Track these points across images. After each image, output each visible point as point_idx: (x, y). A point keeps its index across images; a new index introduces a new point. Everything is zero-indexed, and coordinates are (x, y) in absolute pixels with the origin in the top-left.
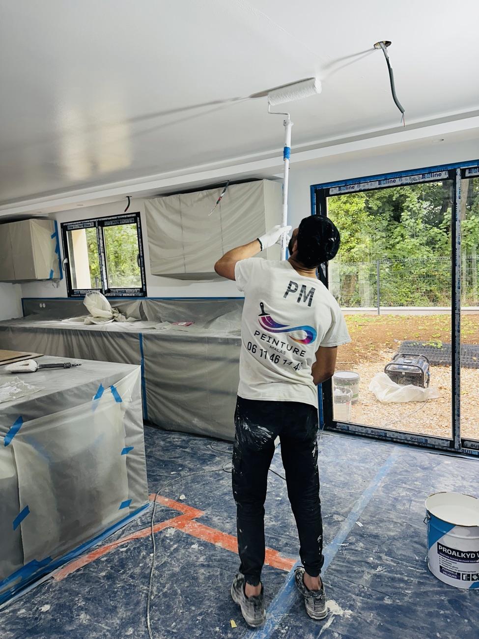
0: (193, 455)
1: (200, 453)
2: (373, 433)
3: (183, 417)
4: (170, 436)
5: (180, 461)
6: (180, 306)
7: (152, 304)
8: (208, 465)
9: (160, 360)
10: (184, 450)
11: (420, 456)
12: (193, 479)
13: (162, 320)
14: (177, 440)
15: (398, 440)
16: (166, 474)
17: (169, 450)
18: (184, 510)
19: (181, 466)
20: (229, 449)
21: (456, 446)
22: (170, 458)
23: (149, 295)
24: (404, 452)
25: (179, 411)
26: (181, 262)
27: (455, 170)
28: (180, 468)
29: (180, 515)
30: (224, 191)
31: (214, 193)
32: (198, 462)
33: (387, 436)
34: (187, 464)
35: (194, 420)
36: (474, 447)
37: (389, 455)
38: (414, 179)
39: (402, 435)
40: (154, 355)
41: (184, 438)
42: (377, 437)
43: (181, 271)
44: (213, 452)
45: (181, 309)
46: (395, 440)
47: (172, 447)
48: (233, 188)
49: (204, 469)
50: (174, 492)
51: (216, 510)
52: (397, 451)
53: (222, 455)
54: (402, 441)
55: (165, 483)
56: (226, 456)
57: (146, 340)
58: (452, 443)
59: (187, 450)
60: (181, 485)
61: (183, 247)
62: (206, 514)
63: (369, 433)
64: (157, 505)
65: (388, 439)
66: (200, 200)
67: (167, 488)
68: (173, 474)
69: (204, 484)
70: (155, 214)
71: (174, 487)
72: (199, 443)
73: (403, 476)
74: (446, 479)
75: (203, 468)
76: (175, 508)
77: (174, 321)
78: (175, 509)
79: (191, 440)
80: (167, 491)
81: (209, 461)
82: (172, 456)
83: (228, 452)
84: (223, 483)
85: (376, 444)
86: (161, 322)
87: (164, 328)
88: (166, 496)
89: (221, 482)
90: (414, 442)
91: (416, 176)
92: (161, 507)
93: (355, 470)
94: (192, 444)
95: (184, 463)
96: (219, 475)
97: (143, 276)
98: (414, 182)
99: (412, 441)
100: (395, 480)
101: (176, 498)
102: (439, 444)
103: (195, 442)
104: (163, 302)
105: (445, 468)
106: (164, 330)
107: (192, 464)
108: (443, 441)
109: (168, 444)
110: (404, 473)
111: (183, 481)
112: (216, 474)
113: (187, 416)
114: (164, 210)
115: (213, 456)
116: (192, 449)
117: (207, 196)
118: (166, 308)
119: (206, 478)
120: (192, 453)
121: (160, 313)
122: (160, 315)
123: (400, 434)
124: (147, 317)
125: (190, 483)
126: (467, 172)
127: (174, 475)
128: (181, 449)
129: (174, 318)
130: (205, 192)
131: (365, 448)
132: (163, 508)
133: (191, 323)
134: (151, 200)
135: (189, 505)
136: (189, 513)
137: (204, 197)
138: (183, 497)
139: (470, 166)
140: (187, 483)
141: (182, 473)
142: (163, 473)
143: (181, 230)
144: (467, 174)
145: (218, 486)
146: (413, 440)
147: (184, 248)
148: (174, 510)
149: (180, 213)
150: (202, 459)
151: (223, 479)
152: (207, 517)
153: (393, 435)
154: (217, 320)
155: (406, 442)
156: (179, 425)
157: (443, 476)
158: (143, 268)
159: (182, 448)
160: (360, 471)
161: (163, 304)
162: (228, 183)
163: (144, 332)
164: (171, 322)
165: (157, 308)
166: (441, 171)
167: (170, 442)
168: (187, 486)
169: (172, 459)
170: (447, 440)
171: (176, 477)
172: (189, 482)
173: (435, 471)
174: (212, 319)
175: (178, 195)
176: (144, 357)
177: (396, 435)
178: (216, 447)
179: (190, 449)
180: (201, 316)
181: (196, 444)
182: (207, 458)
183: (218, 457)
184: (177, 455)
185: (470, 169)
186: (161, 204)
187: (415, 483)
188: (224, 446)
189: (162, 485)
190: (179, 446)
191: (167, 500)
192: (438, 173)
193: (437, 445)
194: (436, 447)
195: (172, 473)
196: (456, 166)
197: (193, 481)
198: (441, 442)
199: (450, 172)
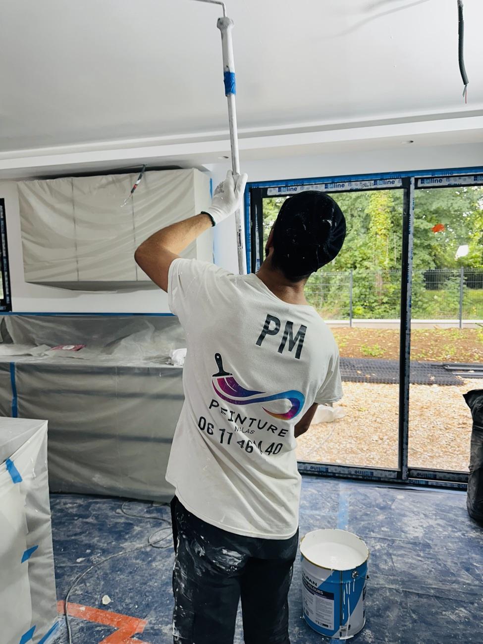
0: (101, 527)
1: (110, 522)
2: (313, 470)
3: (76, 474)
4: (58, 501)
5: (84, 538)
6: (64, 323)
7: (19, 321)
8: (126, 540)
9: (43, 399)
10: (85, 520)
11: (371, 493)
12: (113, 567)
13: (36, 343)
14: (70, 505)
15: (341, 475)
16: (69, 564)
17: (64, 523)
18: (115, 623)
19: (89, 546)
20: (147, 512)
21: (404, 476)
22: (68, 536)
23: (14, 310)
24: (351, 488)
25: (73, 466)
26: (73, 266)
27: (409, 178)
28: (88, 551)
29: (111, 633)
30: (140, 178)
31: (126, 178)
32: (111, 536)
33: (329, 471)
34: (96, 542)
35: (95, 477)
36: (420, 476)
37: (338, 495)
38: (365, 185)
39: (345, 469)
40: (34, 392)
41: (80, 501)
42: (317, 473)
43: (72, 278)
44: (127, 518)
45: (64, 328)
46: (337, 475)
47: (66, 518)
48: (151, 176)
49: (123, 548)
50: (91, 593)
51: (162, 614)
52: (344, 489)
53: (140, 522)
54: (345, 476)
55: (73, 579)
56: (147, 522)
57: (20, 372)
58: (400, 474)
59: (90, 520)
60: (98, 578)
61: (76, 247)
62: (150, 623)
63: (308, 469)
64: (71, 622)
65: (329, 474)
66: (103, 187)
67: (78, 588)
68: (81, 562)
69: (131, 573)
70: (33, 201)
71: (88, 584)
72: (103, 506)
73: (366, 522)
74: (410, 519)
75: (121, 545)
76: (99, 621)
77: (56, 344)
78: (101, 623)
79: (91, 503)
80: (79, 592)
81: (127, 533)
82: (71, 533)
83: (149, 516)
84: (156, 566)
85: (318, 482)
86: (37, 346)
87: (45, 355)
88: (80, 602)
89: (154, 564)
90: (358, 475)
91: (367, 182)
92: (78, 624)
93: (312, 521)
94: (94, 510)
95: (91, 542)
96: (147, 554)
97: (7, 283)
98: (365, 188)
99: (356, 475)
100: (360, 528)
101: (97, 603)
102: (386, 476)
103: (98, 505)
104: (36, 319)
105: (402, 505)
106: (45, 357)
107: (103, 541)
108: (390, 473)
109: (59, 514)
110: (365, 517)
111: (98, 572)
112: (143, 553)
113: (85, 472)
114: (48, 197)
115: (129, 526)
116: (97, 518)
117: (113, 182)
118: (42, 327)
119: (130, 562)
120: (98, 525)
121: (33, 333)
122: (34, 336)
123: (343, 468)
124: (13, 339)
125: (111, 573)
126: (419, 181)
127: (83, 564)
128: (80, 519)
129: (56, 341)
130: (110, 177)
131: (309, 489)
132: (81, 625)
133: (81, 346)
134: (28, 182)
135: (119, 612)
136: (124, 628)
137: (109, 183)
138: (106, 600)
139: (424, 175)
140: (106, 574)
141: (93, 558)
142: (64, 562)
143: (72, 225)
144: (420, 185)
145: (151, 572)
146: (358, 474)
147: (76, 249)
148: (100, 626)
149: (72, 201)
150: (116, 533)
151: (154, 560)
152: (152, 628)
153: (336, 470)
154: (123, 342)
155: (349, 476)
156: (72, 485)
157: (404, 515)
158: (6, 273)
159: (81, 517)
160: (318, 522)
161: (37, 322)
162: (144, 169)
163: (17, 361)
164: (51, 346)
165: (28, 327)
166: (395, 179)
167: (61, 510)
168: (108, 579)
169: (73, 538)
170: (394, 471)
171: (86, 567)
172: (108, 571)
173: (394, 510)
174: (113, 340)
175: (70, 179)
176: (18, 395)
177: (339, 469)
178: (130, 511)
179: (94, 518)
180: (94, 337)
181: (99, 509)
182: (122, 529)
183: (137, 526)
184: (78, 530)
185: (422, 179)
186: (44, 190)
187: (383, 529)
188: (140, 508)
189: (68, 584)
190: (76, 515)
191: (83, 608)
192: (391, 180)
193: (383, 478)
194: (382, 479)
195: (79, 560)
196: (410, 175)
197: (114, 569)
198: (387, 473)
199: (404, 180)
